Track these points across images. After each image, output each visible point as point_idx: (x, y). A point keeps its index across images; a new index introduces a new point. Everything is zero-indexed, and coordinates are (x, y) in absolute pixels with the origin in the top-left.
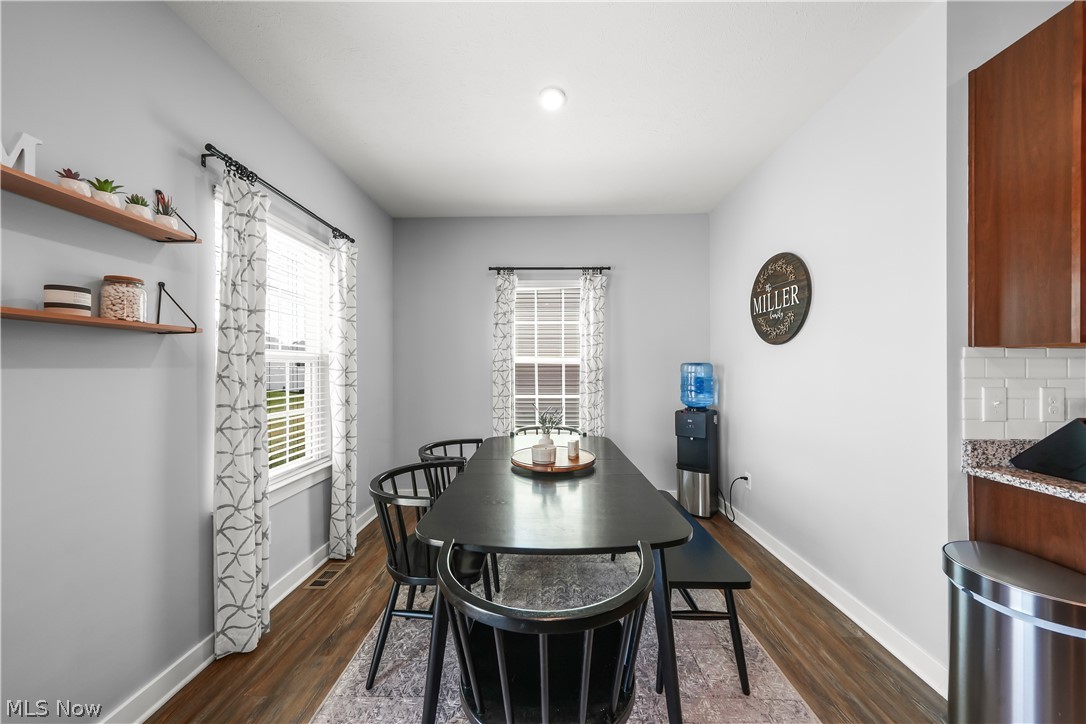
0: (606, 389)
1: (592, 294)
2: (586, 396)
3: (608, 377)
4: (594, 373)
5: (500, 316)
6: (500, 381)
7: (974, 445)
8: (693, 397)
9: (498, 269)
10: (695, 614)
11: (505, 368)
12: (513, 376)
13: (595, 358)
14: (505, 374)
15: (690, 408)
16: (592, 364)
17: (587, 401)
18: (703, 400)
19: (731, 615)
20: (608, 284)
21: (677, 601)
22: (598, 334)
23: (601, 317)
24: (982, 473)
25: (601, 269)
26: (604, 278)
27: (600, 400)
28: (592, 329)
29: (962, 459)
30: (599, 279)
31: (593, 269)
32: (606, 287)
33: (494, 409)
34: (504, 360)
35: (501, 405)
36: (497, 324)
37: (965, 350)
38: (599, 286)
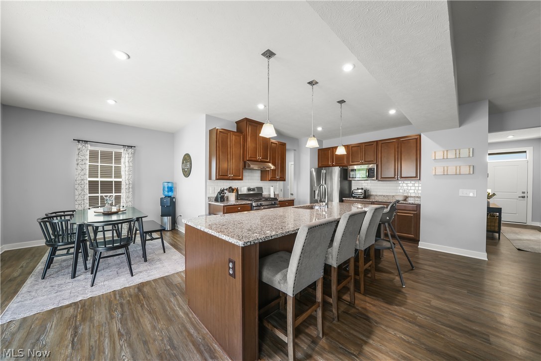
0: (133, 191)
1: (127, 155)
2: (124, 194)
3: (134, 187)
4: (128, 186)
5: (80, 161)
6: (80, 188)
7: (209, 198)
8: (166, 193)
9: (79, 141)
10: (152, 239)
11: (82, 183)
12: (87, 186)
13: (128, 180)
14: (83, 186)
15: (166, 196)
16: (127, 182)
17: (125, 196)
18: (170, 194)
19: (162, 238)
20: (134, 152)
21: (148, 237)
22: (129, 170)
23: (131, 164)
24: (210, 203)
25: (131, 147)
26: (133, 150)
27: (130, 195)
28: (127, 169)
29: (207, 200)
30: (130, 150)
31: (128, 146)
32: (134, 154)
33: (76, 201)
34: (82, 180)
35: (80, 198)
36: (78, 164)
37: (208, 181)
38: (130, 153)
